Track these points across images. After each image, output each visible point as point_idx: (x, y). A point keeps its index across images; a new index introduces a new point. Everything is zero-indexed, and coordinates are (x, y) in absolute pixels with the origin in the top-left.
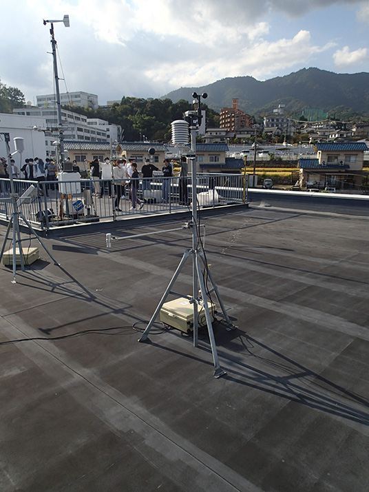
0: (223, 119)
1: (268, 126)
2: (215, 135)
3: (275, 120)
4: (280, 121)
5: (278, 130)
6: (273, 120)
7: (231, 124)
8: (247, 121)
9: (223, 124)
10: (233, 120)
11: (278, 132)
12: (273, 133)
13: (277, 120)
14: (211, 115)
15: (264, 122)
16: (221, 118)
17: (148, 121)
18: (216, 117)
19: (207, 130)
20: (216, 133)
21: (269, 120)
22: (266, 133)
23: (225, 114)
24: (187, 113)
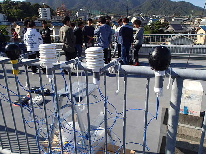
0: (58, 12)
1: (79, 16)
2: (56, 19)
3: (82, 14)
4: (84, 14)
5: (84, 18)
6: (81, 14)
7: (62, 15)
8: (70, 13)
9: (58, 15)
10: (63, 13)
11: (84, 19)
12: (82, 19)
13: (83, 13)
14: (52, 11)
15: (77, 14)
16: (57, 12)
17: (20, 12)
18: (54, 11)
19: (52, 17)
20: (57, 19)
21: (79, 14)
22: (79, 19)
23: (59, 10)
24: (40, 9)
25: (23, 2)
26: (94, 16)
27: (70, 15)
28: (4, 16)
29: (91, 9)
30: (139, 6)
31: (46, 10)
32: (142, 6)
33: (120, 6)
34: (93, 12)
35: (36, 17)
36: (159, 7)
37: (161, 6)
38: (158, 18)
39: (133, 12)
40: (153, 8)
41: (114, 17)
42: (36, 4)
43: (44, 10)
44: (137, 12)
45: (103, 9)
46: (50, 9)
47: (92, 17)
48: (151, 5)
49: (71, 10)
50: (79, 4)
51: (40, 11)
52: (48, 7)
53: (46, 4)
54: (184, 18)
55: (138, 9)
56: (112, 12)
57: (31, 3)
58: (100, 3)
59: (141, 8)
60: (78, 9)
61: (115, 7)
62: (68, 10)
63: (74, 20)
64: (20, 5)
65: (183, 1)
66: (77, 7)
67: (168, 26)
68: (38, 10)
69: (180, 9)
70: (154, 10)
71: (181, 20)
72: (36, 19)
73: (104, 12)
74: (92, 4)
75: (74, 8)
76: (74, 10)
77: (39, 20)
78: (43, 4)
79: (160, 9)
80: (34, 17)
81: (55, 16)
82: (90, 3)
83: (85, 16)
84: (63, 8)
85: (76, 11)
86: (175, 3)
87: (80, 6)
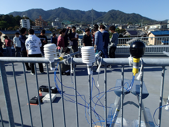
1: (54, 26)
7: (40, 25)
8: (46, 23)
10: (41, 23)
11: (58, 28)
12: (57, 28)
13: (57, 23)
14: (31, 22)
15: (52, 24)
16: (36, 22)
17: (4, 23)
18: (33, 22)
19: (32, 27)
20: (36, 28)
21: (54, 24)
22: (54, 28)
23: (37, 21)
24: (21, 20)
25: (7, 15)
26: (66, 26)
27: (46, 25)
29: (63, 20)
30: (101, 17)
31: (26, 21)
32: (103, 17)
33: (86, 17)
34: (65, 22)
35: (18, 27)
36: (117, 17)
37: (118, 17)
38: (117, 26)
39: (96, 22)
40: (112, 19)
41: (83, 25)
42: (18, 17)
43: (25, 21)
44: (100, 22)
45: (73, 20)
46: (30, 20)
47: (64, 26)
48: (110, 16)
49: (47, 21)
50: (53, 16)
51: (21, 22)
52: (28, 19)
53: (26, 16)
54: (136, 26)
55: (100, 20)
56: (80, 22)
57: (13, 15)
58: (71, 15)
59: (103, 19)
60: (53, 20)
61: (83, 18)
62: (44, 21)
63: (50, 29)
64: (4, 17)
65: (134, 13)
66: (52, 18)
67: (125, 32)
69: (133, 19)
70: (113, 20)
71: (134, 27)
72: (18, 29)
73: (74, 22)
74: (64, 16)
75: (49, 19)
76: (49, 21)
78: (24, 16)
79: (118, 19)
80: (16, 27)
81: (34, 26)
82: (63, 15)
83: (59, 25)
84: (40, 19)
85: (51, 21)
86: (128, 14)
87: (54, 17)
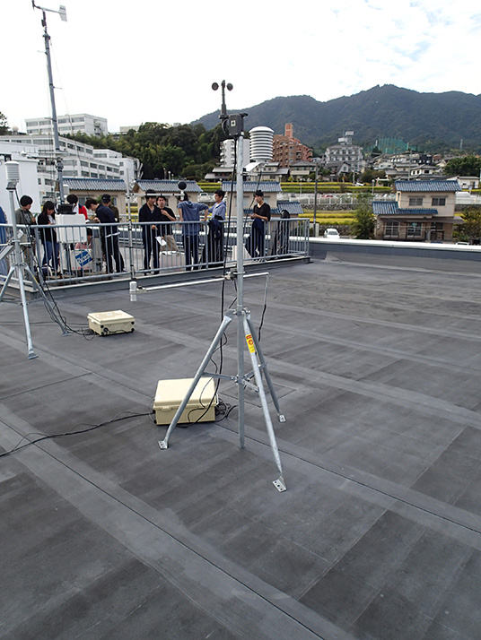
1: (332, 160)
2: (263, 170)
3: (341, 153)
4: (347, 153)
6: (337, 152)
10: (287, 151)
12: (338, 168)
13: (344, 152)
15: (327, 154)
17: (174, 153)
20: (265, 169)
21: (331, 152)
22: (329, 168)
23: (276, 143)
24: (226, 142)
26: (386, 159)
28: (136, 164)
35: (212, 166)
51: (225, 149)
57: (206, 126)
64: (178, 133)
68: (219, 146)
72: (210, 172)
77: (216, 174)
83: (350, 159)
84: (289, 137)
